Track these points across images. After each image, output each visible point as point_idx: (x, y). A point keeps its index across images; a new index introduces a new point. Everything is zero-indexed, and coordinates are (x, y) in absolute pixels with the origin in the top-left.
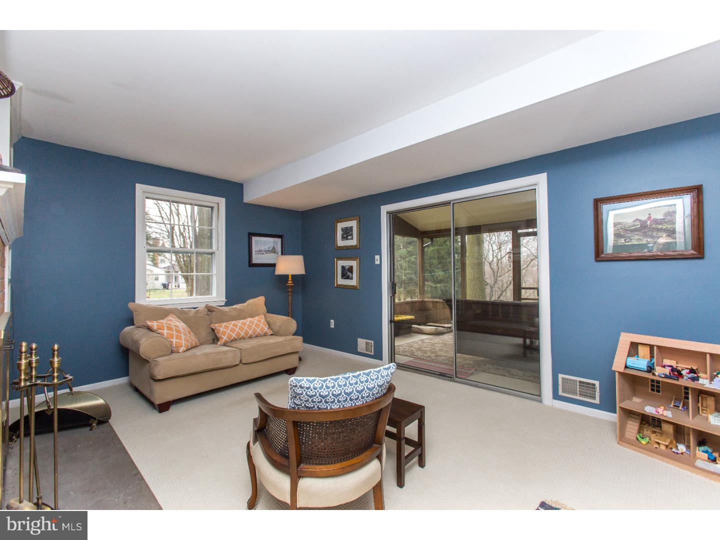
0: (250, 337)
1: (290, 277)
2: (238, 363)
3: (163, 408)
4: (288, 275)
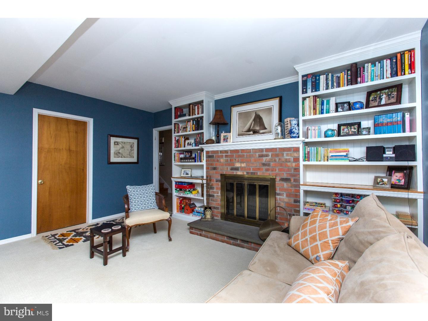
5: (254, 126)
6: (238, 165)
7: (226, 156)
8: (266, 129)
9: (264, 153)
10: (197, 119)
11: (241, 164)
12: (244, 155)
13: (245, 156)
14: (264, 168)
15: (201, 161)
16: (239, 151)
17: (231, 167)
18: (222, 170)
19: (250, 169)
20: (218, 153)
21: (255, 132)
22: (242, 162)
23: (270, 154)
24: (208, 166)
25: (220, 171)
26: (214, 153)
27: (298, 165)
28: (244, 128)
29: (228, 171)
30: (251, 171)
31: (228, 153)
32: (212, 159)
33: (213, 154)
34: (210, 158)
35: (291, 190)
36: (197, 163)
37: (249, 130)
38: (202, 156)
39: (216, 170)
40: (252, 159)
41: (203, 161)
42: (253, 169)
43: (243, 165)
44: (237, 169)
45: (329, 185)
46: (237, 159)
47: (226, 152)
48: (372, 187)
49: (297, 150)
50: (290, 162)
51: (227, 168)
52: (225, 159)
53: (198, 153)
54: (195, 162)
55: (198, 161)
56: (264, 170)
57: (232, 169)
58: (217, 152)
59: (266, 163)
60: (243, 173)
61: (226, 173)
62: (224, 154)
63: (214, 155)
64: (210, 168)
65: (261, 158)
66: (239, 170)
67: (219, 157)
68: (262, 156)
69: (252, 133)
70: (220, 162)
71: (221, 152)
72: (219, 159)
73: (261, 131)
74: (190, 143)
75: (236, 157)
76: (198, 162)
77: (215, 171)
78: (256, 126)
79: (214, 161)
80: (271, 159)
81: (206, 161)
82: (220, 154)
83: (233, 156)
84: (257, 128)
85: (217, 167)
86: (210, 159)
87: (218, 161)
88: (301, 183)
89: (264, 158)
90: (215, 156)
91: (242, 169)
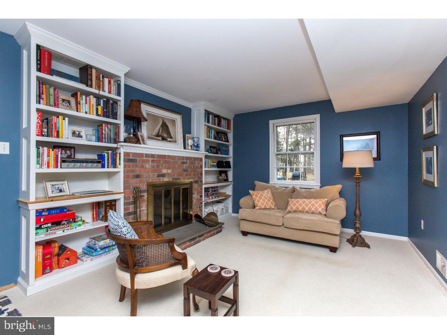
0: (313, 213)
1: (357, 170)
2: (281, 224)
3: (245, 233)
4: (356, 168)
5: (162, 133)
6: (164, 171)
7: (153, 161)
8: (172, 138)
9: (185, 161)
10: (107, 99)
11: (168, 170)
12: (170, 161)
13: (171, 163)
14: (185, 173)
15: (115, 166)
16: (166, 157)
17: (157, 174)
18: (147, 178)
19: (175, 175)
20: (143, 157)
21: (164, 139)
22: (168, 168)
23: (188, 161)
24: (128, 174)
25: (145, 179)
26: (137, 156)
27: (202, 171)
28: (153, 131)
29: (153, 178)
30: (176, 177)
31: (154, 158)
32: (135, 163)
33: (135, 157)
34: (132, 162)
35: (199, 189)
36: (106, 170)
37: (158, 135)
38: (118, 159)
39: (140, 177)
40: (177, 166)
41: (119, 166)
42: (178, 175)
43: (170, 171)
44: (163, 175)
45: (208, 183)
46: (164, 165)
47: (153, 156)
48: (217, 182)
49: (201, 159)
50: (198, 168)
51: (154, 175)
52: (152, 165)
53: (108, 154)
54: (103, 166)
55: (108, 166)
56: (185, 175)
57: (159, 176)
58: (141, 155)
59: (186, 169)
60: (169, 179)
61: (152, 180)
62: (150, 159)
63: (137, 159)
64: (131, 176)
65: (182, 165)
66: (165, 176)
67: (144, 161)
68: (183, 163)
69: (160, 138)
70: (146, 168)
71: (147, 155)
72: (143, 164)
73: (169, 139)
74: (77, 133)
75: (163, 163)
76: (108, 168)
77: (138, 179)
78: (164, 133)
79: (137, 166)
80: (189, 166)
81: (125, 167)
82: (145, 158)
83: (160, 161)
84: (165, 136)
85: (141, 175)
86: (131, 164)
87: (142, 166)
88: (204, 182)
89: (185, 165)
90: (139, 160)
91: (169, 175)
